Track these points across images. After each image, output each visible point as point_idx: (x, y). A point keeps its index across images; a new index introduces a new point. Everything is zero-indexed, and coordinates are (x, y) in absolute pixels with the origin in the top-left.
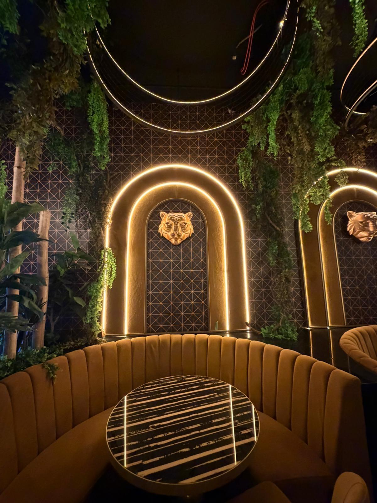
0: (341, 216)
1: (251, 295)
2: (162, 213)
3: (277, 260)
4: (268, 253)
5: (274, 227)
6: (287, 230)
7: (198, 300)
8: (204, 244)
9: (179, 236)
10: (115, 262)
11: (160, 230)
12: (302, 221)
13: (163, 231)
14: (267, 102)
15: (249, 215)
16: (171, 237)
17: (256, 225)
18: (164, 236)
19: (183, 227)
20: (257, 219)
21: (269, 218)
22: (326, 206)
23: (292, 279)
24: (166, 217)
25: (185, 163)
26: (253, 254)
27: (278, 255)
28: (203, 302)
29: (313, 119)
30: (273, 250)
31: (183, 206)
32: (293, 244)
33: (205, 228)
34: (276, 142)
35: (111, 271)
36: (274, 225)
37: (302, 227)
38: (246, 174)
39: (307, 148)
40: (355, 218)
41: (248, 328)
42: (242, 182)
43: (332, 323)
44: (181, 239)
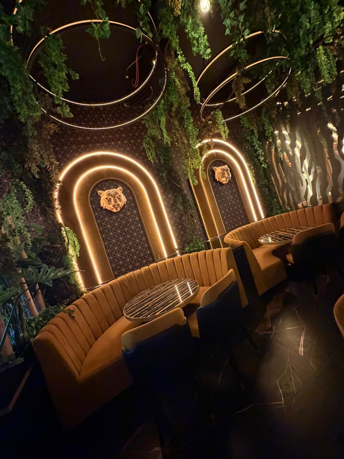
0: (211, 170)
1: (175, 231)
2: (99, 191)
3: (183, 206)
4: (177, 203)
5: (176, 186)
6: (184, 186)
7: (142, 245)
8: (136, 207)
9: (118, 205)
10: (75, 237)
11: (103, 205)
12: (192, 179)
13: (105, 205)
14: (156, 108)
15: (160, 180)
16: (112, 207)
17: (165, 186)
18: (106, 208)
19: (119, 199)
20: (165, 182)
21: (172, 181)
22: (202, 169)
23: (194, 215)
24: (104, 195)
25: (104, 150)
26: (168, 206)
27: (183, 202)
28: (146, 245)
29: (185, 126)
30: (180, 200)
31: (113, 183)
32: (189, 194)
33: (133, 196)
34: (168, 135)
35: (75, 244)
36: (176, 184)
37: (192, 183)
38: (151, 154)
39: (186, 142)
40: (218, 170)
41: (177, 252)
42: (150, 160)
43: (220, 234)
44: (120, 207)
